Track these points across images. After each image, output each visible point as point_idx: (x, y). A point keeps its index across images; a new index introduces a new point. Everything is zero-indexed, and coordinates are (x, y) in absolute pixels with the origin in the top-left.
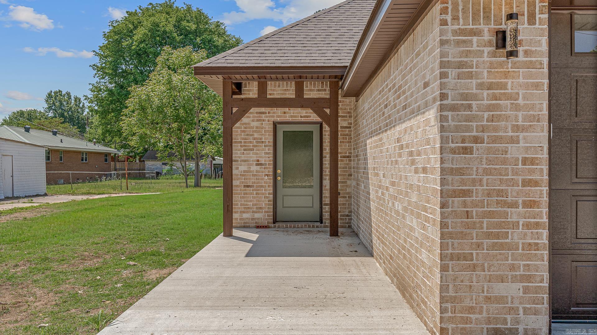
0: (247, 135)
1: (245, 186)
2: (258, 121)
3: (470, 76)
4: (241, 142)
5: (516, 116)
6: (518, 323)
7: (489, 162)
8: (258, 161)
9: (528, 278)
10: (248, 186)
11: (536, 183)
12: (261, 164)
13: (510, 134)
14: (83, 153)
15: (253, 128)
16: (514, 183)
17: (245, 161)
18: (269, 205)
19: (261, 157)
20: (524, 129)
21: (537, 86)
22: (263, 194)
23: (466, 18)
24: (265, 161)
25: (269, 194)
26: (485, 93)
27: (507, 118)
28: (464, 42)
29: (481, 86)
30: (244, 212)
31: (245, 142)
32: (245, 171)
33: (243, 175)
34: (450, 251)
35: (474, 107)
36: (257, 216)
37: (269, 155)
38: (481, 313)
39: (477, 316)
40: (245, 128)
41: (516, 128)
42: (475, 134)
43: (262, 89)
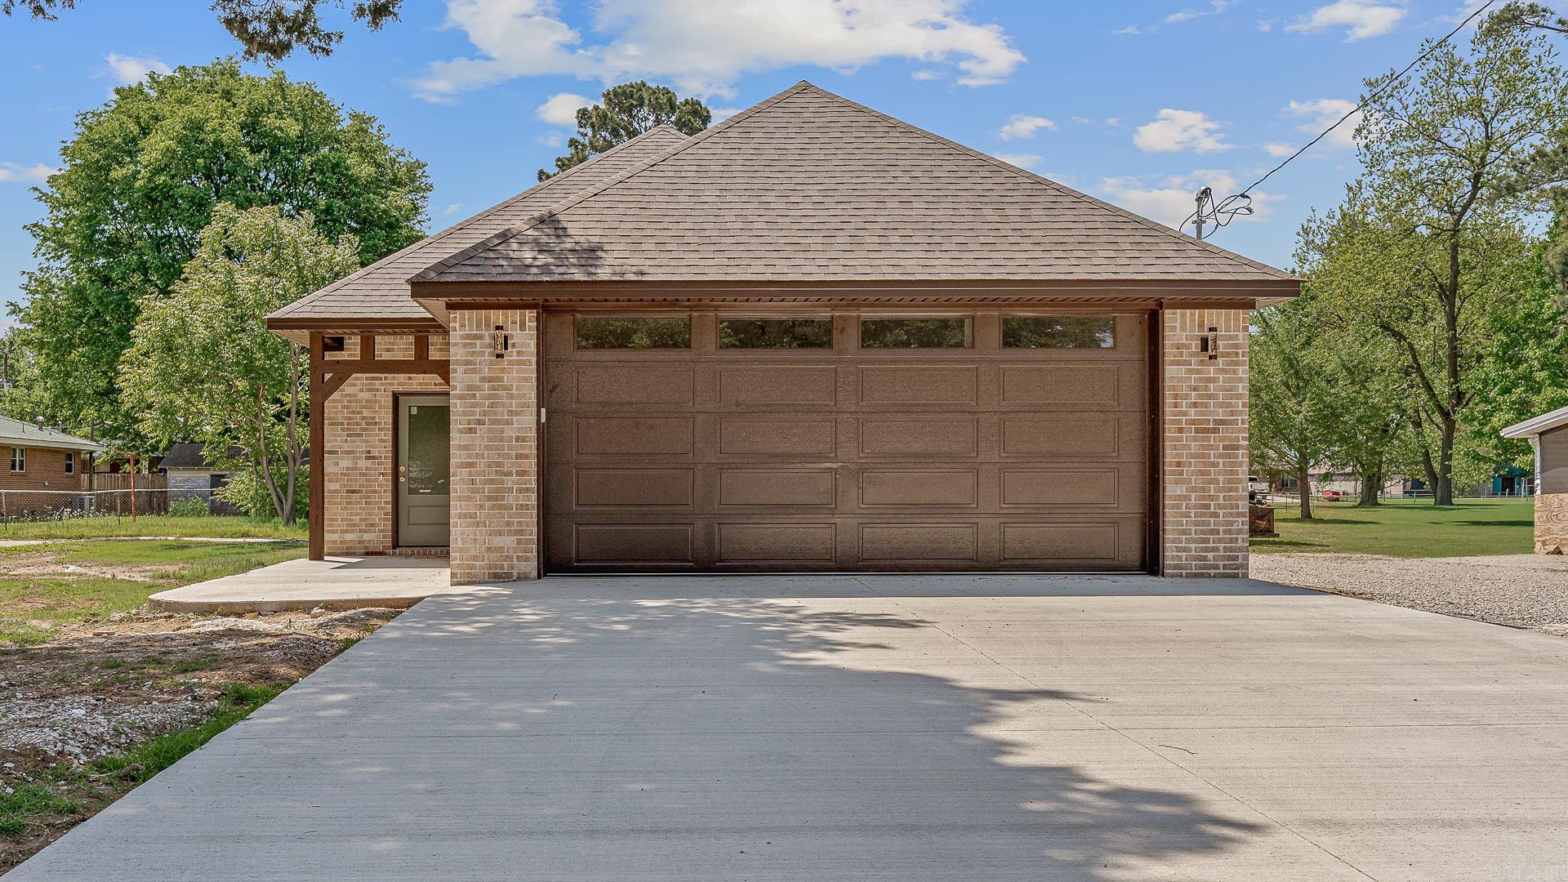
0: (353, 412)
1: (348, 491)
2: (368, 390)
3: (474, 371)
4: (342, 424)
5: (511, 403)
6: (513, 568)
7: (490, 439)
8: (369, 452)
9: (520, 532)
10: (353, 492)
11: (526, 457)
12: (374, 458)
13: (506, 417)
14: (15, 450)
15: (360, 401)
16: (509, 456)
17: (349, 452)
18: (386, 520)
19: (372, 446)
20: (517, 414)
21: (527, 379)
22: (376, 503)
23: (471, 326)
24: (380, 452)
25: (386, 503)
26: (487, 385)
27: (504, 405)
28: (470, 344)
29: (483, 379)
30: (347, 531)
31: (349, 424)
32: (348, 469)
33: (345, 475)
34: (459, 511)
35: (478, 395)
36: (367, 537)
37: (386, 444)
38: (483, 560)
39: (481, 563)
40: (350, 402)
41: (511, 413)
42: (478, 417)
43: (368, 345)
